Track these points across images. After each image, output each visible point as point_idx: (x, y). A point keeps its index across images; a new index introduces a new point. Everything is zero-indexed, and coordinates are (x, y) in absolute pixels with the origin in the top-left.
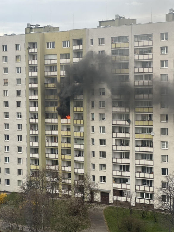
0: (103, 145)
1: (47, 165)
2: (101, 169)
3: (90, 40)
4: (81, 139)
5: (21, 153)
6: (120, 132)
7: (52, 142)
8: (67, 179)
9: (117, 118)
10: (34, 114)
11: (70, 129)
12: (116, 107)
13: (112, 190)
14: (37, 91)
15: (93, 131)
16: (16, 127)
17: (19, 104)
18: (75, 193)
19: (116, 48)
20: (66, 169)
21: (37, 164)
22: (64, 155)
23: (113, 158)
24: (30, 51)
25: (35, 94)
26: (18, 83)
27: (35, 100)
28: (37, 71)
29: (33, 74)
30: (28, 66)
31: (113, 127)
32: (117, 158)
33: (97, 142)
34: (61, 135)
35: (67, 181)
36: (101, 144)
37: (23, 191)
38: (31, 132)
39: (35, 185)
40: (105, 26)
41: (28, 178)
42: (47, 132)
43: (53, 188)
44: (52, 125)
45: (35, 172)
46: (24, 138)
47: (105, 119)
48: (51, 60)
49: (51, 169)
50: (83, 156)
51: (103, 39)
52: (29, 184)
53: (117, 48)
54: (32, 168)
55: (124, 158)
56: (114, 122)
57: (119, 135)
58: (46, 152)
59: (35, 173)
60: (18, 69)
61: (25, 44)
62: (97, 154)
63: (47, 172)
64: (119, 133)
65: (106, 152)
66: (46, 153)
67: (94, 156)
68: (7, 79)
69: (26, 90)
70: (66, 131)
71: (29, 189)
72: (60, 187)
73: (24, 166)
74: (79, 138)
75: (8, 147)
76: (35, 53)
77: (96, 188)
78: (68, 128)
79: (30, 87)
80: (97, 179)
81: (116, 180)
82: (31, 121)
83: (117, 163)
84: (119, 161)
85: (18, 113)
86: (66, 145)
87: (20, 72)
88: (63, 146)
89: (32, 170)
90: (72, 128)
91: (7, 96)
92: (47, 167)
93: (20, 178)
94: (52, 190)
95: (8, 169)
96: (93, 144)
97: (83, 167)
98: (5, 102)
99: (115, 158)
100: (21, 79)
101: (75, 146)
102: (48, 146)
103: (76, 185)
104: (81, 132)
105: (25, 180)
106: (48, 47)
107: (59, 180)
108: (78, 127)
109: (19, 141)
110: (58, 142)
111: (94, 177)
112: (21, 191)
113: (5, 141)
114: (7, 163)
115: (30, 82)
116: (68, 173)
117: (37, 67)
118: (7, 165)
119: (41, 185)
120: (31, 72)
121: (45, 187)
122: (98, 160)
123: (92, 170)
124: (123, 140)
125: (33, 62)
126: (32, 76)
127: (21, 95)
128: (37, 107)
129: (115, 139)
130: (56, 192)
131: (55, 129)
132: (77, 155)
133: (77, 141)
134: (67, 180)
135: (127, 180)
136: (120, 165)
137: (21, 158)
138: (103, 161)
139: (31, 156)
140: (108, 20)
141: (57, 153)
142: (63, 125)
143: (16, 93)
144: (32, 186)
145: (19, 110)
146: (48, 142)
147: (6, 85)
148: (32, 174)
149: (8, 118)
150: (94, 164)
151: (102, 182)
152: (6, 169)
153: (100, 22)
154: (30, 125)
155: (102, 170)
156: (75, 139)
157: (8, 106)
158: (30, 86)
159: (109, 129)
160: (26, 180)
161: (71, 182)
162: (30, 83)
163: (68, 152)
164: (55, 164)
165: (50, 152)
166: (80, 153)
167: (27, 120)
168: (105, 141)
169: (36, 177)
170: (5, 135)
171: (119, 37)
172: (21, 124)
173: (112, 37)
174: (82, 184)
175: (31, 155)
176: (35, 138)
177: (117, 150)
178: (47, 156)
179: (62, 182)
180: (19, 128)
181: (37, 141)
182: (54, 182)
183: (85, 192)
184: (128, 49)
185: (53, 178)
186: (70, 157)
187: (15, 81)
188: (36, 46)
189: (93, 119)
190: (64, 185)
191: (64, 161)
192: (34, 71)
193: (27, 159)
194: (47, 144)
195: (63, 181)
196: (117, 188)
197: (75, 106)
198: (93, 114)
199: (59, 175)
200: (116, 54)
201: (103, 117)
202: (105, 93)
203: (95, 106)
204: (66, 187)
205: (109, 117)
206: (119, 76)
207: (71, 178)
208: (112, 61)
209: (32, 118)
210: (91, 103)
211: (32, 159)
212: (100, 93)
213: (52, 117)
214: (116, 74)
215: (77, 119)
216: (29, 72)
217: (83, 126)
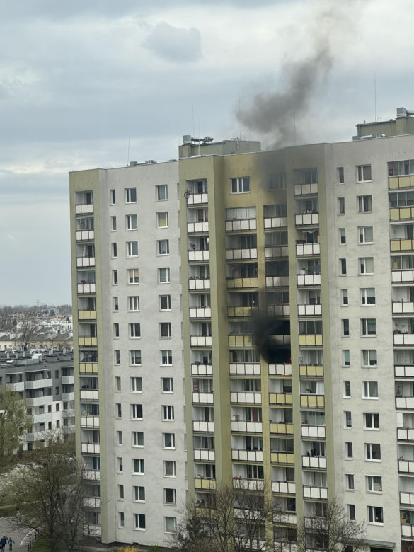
0: (373, 428)
1: (236, 478)
2: (370, 489)
3: (335, 169)
4: (317, 414)
5: (172, 448)
7: (248, 420)
8: (286, 513)
9: (407, 359)
10: (203, 352)
11: (291, 387)
12: (403, 334)
13: (400, 542)
14: (209, 296)
15: (348, 393)
16: (160, 385)
17: (165, 329)
18: (306, 548)
19: (399, 188)
20: (283, 488)
21: (212, 477)
22: (278, 453)
23: (399, 461)
24: (190, 202)
25: (203, 306)
26: (162, 279)
27: (205, 318)
28: (207, 249)
29: (199, 256)
30: (185, 238)
31: (396, 382)
32: (408, 461)
33: (359, 420)
34: (270, 404)
35: (285, 519)
36: (369, 425)
37: (179, 545)
38: (196, 398)
39: (206, 528)
40: (371, 136)
41: (190, 510)
42: (234, 398)
43: (250, 537)
44: (248, 381)
45: (208, 495)
46: (179, 412)
47: (376, 362)
49: (246, 488)
50: (323, 455)
51: (367, 168)
52: (194, 525)
53: (403, 188)
54: (198, 486)
57: (412, 403)
58: (233, 447)
59: (207, 498)
60: (163, 245)
61: (178, 184)
62: (360, 451)
63: (237, 497)
64: (411, 397)
65: (381, 446)
66: (232, 449)
67: (350, 454)
68: (137, 270)
69: (181, 295)
70: (282, 393)
71: (193, 538)
72: (270, 533)
73: (179, 482)
74: (313, 410)
75: (141, 434)
76: (202, 204)
77: (359, 536)
78: (286, 385)
79: (192, 287)
80: (362, 514)
81: (408, 516)
82: (195, 369)
83: (409, 473)
85: (164, 352)
86: (282, 429)
87: (168, 253)
88: (274, 430)
89: (199, 492)
90: (297, 387)
91: (137, 310)
92: (236, 484)
93: (170, 511)
95: (142, 489)
96: (348, 426)
97: (324, 483)
98: (132, 325)
99: (403, 460)
100: (169, 268)
101: (305, 432)
102: (238, 432)
103: (308, 529)
104: (317, 396)
105: (182, 515)
106: (234, 190)
107: (265, 516)
108: (310, 386)
109: (167, 420)
110: (263, 420)
111: (352, 507)
112: (174, 545)
113: (134, 419)
114: (139, 473)
115: (191, 275)
116: (288, 498)
117: (208, 239)
118: (140, 478)
119: (221, 530)
120: (194, 250)
121: (231, 535)
122: (362, 466)
123: (347, 491)
125: (198, 227)
126: (195, 261)
127: (170, 308)
128: (210, 335)
129: (403, 413)
130: (258, 547)
131: (255, 390)
132: (308, 454)
133: (309, 418)
134: (287, 517)
137: (171, 462)
138: (374, 467)
140: (379, 121)
141: (259, 449)
142: (274, 378)
143: (157, 302)
144: (201, 531)
145: (166, 344)
146: (237, 421)
147: (134, 283)
148: (198, 502)
149: (140, 363)
150: (352, 475)
151: (374, 523)
152: (136, 488)
153: (360, 127)
154: (192, 381)
155: (373, 491)
156: (304, 413)
157: (139, 335)
158: (192, 285)
159: (387, 387)
160: (185, 517)
161: (295, 522)
162: (192, 279)
163: (286, 445)
164: (255, 477)
165: (242, 445)
166: (316, 448)
167: (185, 367)
168: (377, 416)
169: (210, 508)
170: (134, 405)
171: (406, 162)
172: (172, 379)
173: (388, 163)
174: (323, 526)
175: (197, 455)
176: (206, 412)
177: (408, 441)
178: (235, 455)
179: (274, 523)
180: (166, 389)
181: (210, 420)
182: (254, 520)
183: (330, 547)
185: (250, 510)
186: (291, 458)
187: (156, 274)
188: (206, 188)
189: (347, 363)
190: (278, 528)
191: (277, 467)
192: (202, 249)
193: (186, 463)
194: (235, 427)
195: (276, 518)
196: (412, 537)
197: (304, 332)
198: (346, 352)
199: (267, 503)
200: (401, 202)
201: (370, 357)
202: (374, 298)
203: (350, 331)
204: (284, 535)
205: (387, 358)
206: (409, 257)
207: (295, 510)
208: (390, 220)
209: (197, 363)
210: (341, 325)
211: (199, 463)
212: (364, 299)
213: (246, 361)
214: (401, 251)
215: (307, 363)
216: (188, 251)
217: (323, 381)
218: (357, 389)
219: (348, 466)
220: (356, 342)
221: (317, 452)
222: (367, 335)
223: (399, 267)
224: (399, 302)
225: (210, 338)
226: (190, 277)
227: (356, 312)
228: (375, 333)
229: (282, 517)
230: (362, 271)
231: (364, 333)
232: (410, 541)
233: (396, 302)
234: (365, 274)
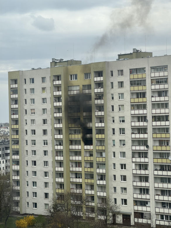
0: (124, 170)
2: (122, 192)
3: (110, 71)
4: (103, 164)
5: (47, 177)
6: (140, 157)
7: (76, 167)
8: (91, 202)
9: (137, 143)
10: (59, 141)
11: (93, 154)
12: (135, 134)
13: (133, 212)
14: (62, 119)
15: (114, 156)
16: (43, 153)
17: (45, 132)
18: (98, 215)
19: (134, 79)
20: (90, 192)
21: (62, 188)
22: (88, 179)
23: (133, 182)
24: (55, 83)
25: (59, 123)
26: (44, 113)
27: (60, 128)
28: (61, 102)
29: (58, 104)
30: (53, 97)
31: (132, 152)
32: (137, 182)
33: (118, 166)
34: (85, 160)
35: (90, 204)
36: (122, 168)
37: (50, 214)
38: (57, 158)
39: (60, 208)
40: (123, 59)
41: (54, 201)
42: (71, 158)
43: (77, 211)
44: (76, 152)
45: (61, 195)
46: (50, 163)
47: (125, 145)
48: (74, 91)
49: (75, 192)
50: (105, 180)
51: (122, 71)
52: (55, 207)
53: (135, 79)
54: (57, 192)
55: (143, 181)
56: (134, 148)
57: (138, 160)
59: (61, 196)
60: (44, 100)
61: (50, 77)
62: (118, 178)
63: (72, 196)
64: (138, 158)
65: (127, 176)
66: (70, 178)
67: (115, 179)
68: (34, 109)
69: (51, 119)
70: (89, 156)
71: (55, 212)
72: (84, 209)
73: (50, 190)
74: (100, 163)
75: (35, 172)
76: (59, 84)
77: (118, 210)
78: (91, 153)
79: (55, 116)
80: (119, 202)
81: (137, 202)
82: (56, 147)
83: (137, 186)
84: (139, 184)
85: (44, 141)
86: (89, 170)
87: (46, 103)
88: (86, 170)
89: (58, 194)
90: (95, 154)
91: (34, 125)
92: (72, 191)
93: (46, 201)
94: (76, 212)
95: (36, 193)
96: (114, 169)
97: (105, 190)
98: (32, 130)
99: (135, 181)
100: (46, 109)
101: (98, 171)
102: (73, 171)
103: (99, 208)
104: (103, 157)
105: (51, 203)
106: (71, 79)
107: (82, 202)
108: (100, 153)
109: (46, 166)
110: (82, 167)
111: (115, 199)
112: (48, 214)
113: (33, 166)
114: (35, 187)
116: (91, 196)
117: (61, 98)
118: (35, 189)
119: (66, 208)
120: (56, 102)
121: (70, 210)
122: (119, 184)
123: (114, 193)
124: (143, 164)
125: (57, 93)
126: (56, 106)
127: (47, 124)
128: (62, 134)
129: (135, 164)
130: (80, 215)
131: (79, 155)
132: (99, 179)
133: (99, 166)
135: (147, 203)
136: (140, 188)
137: (47, 183)
138: (124, 184)
139: (57, 181)
140: (126, 53)
141: (80, 177)
142: (86, 151)
143: (42, 122)
144: (58, 209)
145: (45, 138)
146: (72, 167)
147: (33, 114)
148: (57, 198)
149: (35, 145)
150: (116, 187)
151: (124, 205)
152: (33, 193)
153: (119, 55)
154: (55, 152)
155: (123, 193)
156: (98, 164)
157: (35, 134)
158: (55, 115)
159: (129, 154)
160: (52, 203)
161: (94, 205)
162: (55, 113)
163: (91, 176)
164: (79, 188)
165: (74, 176)
166: (102, 177)
167: (52, 147)
168: (125, 165)
169: (62, 200)
170: (33, 161)
171: (136, 69)
172: (47, 151)
173: (130, 69)
174: (105, 206)
175: (57, 180)
176: (60, 163)
177: (136, 174)
178: (71, 180)
179: (86, 205)
180: (45, 155)
181: (62, 166)
182: (78, 205)
183: (107, 214)
184: (146, 80)
185: (77, 201)
186: (93, 181)
187: (42, 111)
188: (61, 78)
189: (114, 145)
190: (87, 208)
191: (87, 184)
192: (59, 101)
193: (53, 183)
194: (71, 169)
195: (87, 204)
196: (138, 210)
197: (97, 133)
198: (114, 141)
199: (83, 198)
200: (135, 84)
201: (123, 143)
202: (124, 120)
203: (115, 133)
204: (90, 210)
205: (129, 143)
206: (137, 105)
207: (94, 201)
208: (130, 91)
209: (57, 145)
210: (112, 131)
211: (58, 183)
212: (120, 121)
213: (76, 144)
214: (134, 103)
215: (99, 145)
216: (54, 102)
217: (105, 152)
218: (118, 155)
219: (114, 184)
220: (118, 137)
221: (102, 179)
222: (122, 134)
223: (134, 108)
224: (133, 122)
225: (62, 135)
226: (54, 112)
227: (117, 126)
228: (124, 133)
229: (89, 203)
230: (120, 110)
231: (120, 134)
232: (137, 212)
233: (132, 122)
234: (121, 111)
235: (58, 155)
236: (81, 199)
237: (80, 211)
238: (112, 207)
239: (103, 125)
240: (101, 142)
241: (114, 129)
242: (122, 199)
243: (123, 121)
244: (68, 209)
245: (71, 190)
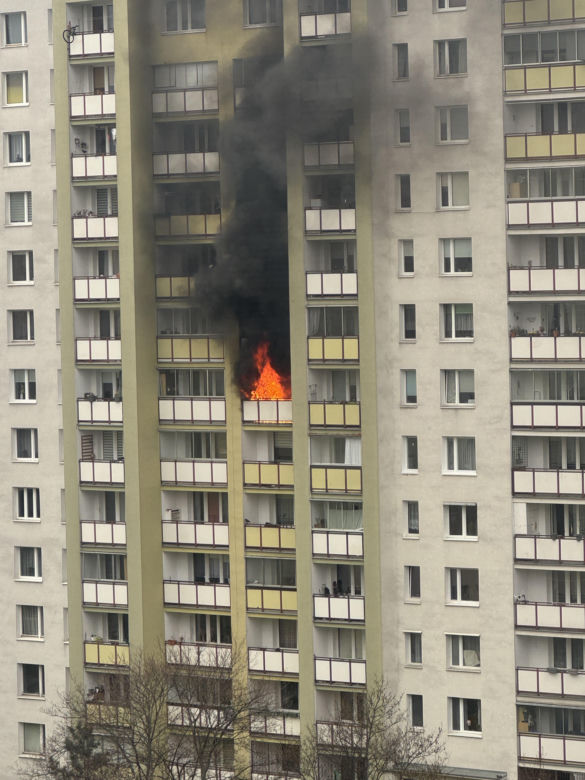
0: (464, 536)
1: (173, 643)
2: (456, 661)
4: (346, 506)
5: (36, 578)
6: (555, 466)
7: (198, 520)
8: (278, 714)
9: (539, 390)
10: (102, 373)
11: (290, 450)
12: (531, 336)
13: (516, 770)
14: (116, 253)
15: (413, 462)
16: (10, 443)
17: (21, 323)
19: (525, 24)
20: (273, 662)
21: (121, 639)
22: (262, 588)
23: (516, 604)
24: (76, 50)
25: (102, 274)
26: (16, 216)
27: (108, 300)
28: (113, 153)
29: (94, 166)
30: (65, 128)
31: (514, 438)
32: (536, 604)
33: (434, 519)
34: (245, 485)
35: (276, 726)
36: (455, 529)
38: (87, 471)
39: (108, 746)
41: (75, 709)
42: (168, 471)
43: (202, 762)
44: (198, 435)
45: (112, 678)
46: (51, 502)
47: (472, 396)
48: (185, 90)
49: (193, 662)
50: (358, 592)
52: (81, 740)
53: (533, 24)
54: (92, 658)
55: (573, 600)
56: (522, 416)
57: (546, 482)
58: (166, 577)
59: (110, 684)
60: (16, 143)
61: (50, 11)
62: (434, 583)
63: (174, 681)
64: (545, 470)
65: (480, 574)
66: (164, 582)
67: (416, 591)
69: (56, 251)
70: (271, 463)
71: (78, 767)
72: (243, 755)
73: (52, 651)
74: (336, 499)
76: (101, 55)
77: (431, 760)
78: (279, 445)
79: (79, 233)
80: (437, 714)
81: (534, 717)
82: (85, 411)
83: (537, 628)
84: (549, 616)
85: (18, 373)
86: (270, 538)
87: (28, 160)
88: (253, 541)
89: (94, 670)
90: (301, 446)
92: (173, 654)
93: (32, 710)
94: (199, 771)
96: (411, 531)
97: (358, 651)
99: (525, 603)
100: (29, 194)
101: (320, 543)
102: (178, 544)
103: (324, 746)
104: (346, 468)
105: (59, 719)
106: (172, 26)
107: (233, 719)
108: (333, 441)
109: (26, 518)
110: (231, 519)
111: (417, 701)
115: (77, 208)
116: (282, 683)
117: (114, 132)
119: (141, 749)
120: (85, 154)
121: (161, 759)
122: (439, 615)
123: (408, 667)
124: (571, 507)
125: (93, 106)
126: (86, 178)
127: (31, 278)
128: (118, 337)
129: (528, 504)
131: (213, 453)
132: (327, 590)
133: (329, 515)
134: (279, 722)
136: (556, 640)
137: (34, 608)
138: (464, 618)
139: (89, 597)
141: (222, 581)
142: (255, 432)
143: (5, 266)
144: (97, 751)
145: (23, 356)
146: (176, 520)
148: (92, 692)
150: (419, 635)
151: (462, 732)
154: (78, 436)
155: (461, 666)
156: (318, 505)
158: (80, 228)
159: (495, 450)
160: (63, 722)
161: (296, 732)
162: (79, 216)
163: (283, 573)
164: (214, 639)
165: (185, 572)
166: (344, 578)
167: (64, 405)
168: (472, 511)
169: (116, 706)
172: (36, 431)
174: (355, 740)
175: (90, 593)
176: (109, 502)
177: (536, 561)
178: (171, 594)
179: (252, 734)
180: (24, 452)
181: (118, 519)
182: (211, 730)
185: (201, 708)
186: (290, 600)
187: (3, 207)
188: (110, 21)
189: (412, 399)
190: (261, 746)
191: (259, 619)
192: (101, 152)
193: (66, 609)
194: (169, 534)
195: (257, 725)
196: (540, 760)
197: (319, 332)
198: (410, 373)
199: (237, 693)
200: (529, 54)
201: (460, 386)
202: (470, 260)
203: (418, 330)
204: (273, 758)
205: (494, 387)
206: (544, 172)
207: (297, 708)
208: (505, 93)
209: (91, 398)
210: (397, 317)
211: (94, 611)
212: (447, 261)
213: (195, 392)
214: (527, 159)
215: (325, 398)
216: (72, 156)
217: (359, 437)
218: (432, 453)
219: (410, 616)
220: (431, 353)
221: (344, 587)
222: (454, 338)
223: (523, 193)
224: (522, 268)
225: (118, 343)
226: (75, 211)
227: (429, 290)
228: (470, 334)
229: (270, 721)
230: (445, 203)
231: (448, 334)
232: (537, 767)
233: (515, 268)
234: (450, 207)
235: (98, 451)
236: (226, 700)
237: (216, 762)
238: (396, 743)
239: (349, 283)
240: (341, 380)
241: (409, 311)
242: (455, 701)
243: (464, 264)
244: (150, 756)
245: (169, 647)
